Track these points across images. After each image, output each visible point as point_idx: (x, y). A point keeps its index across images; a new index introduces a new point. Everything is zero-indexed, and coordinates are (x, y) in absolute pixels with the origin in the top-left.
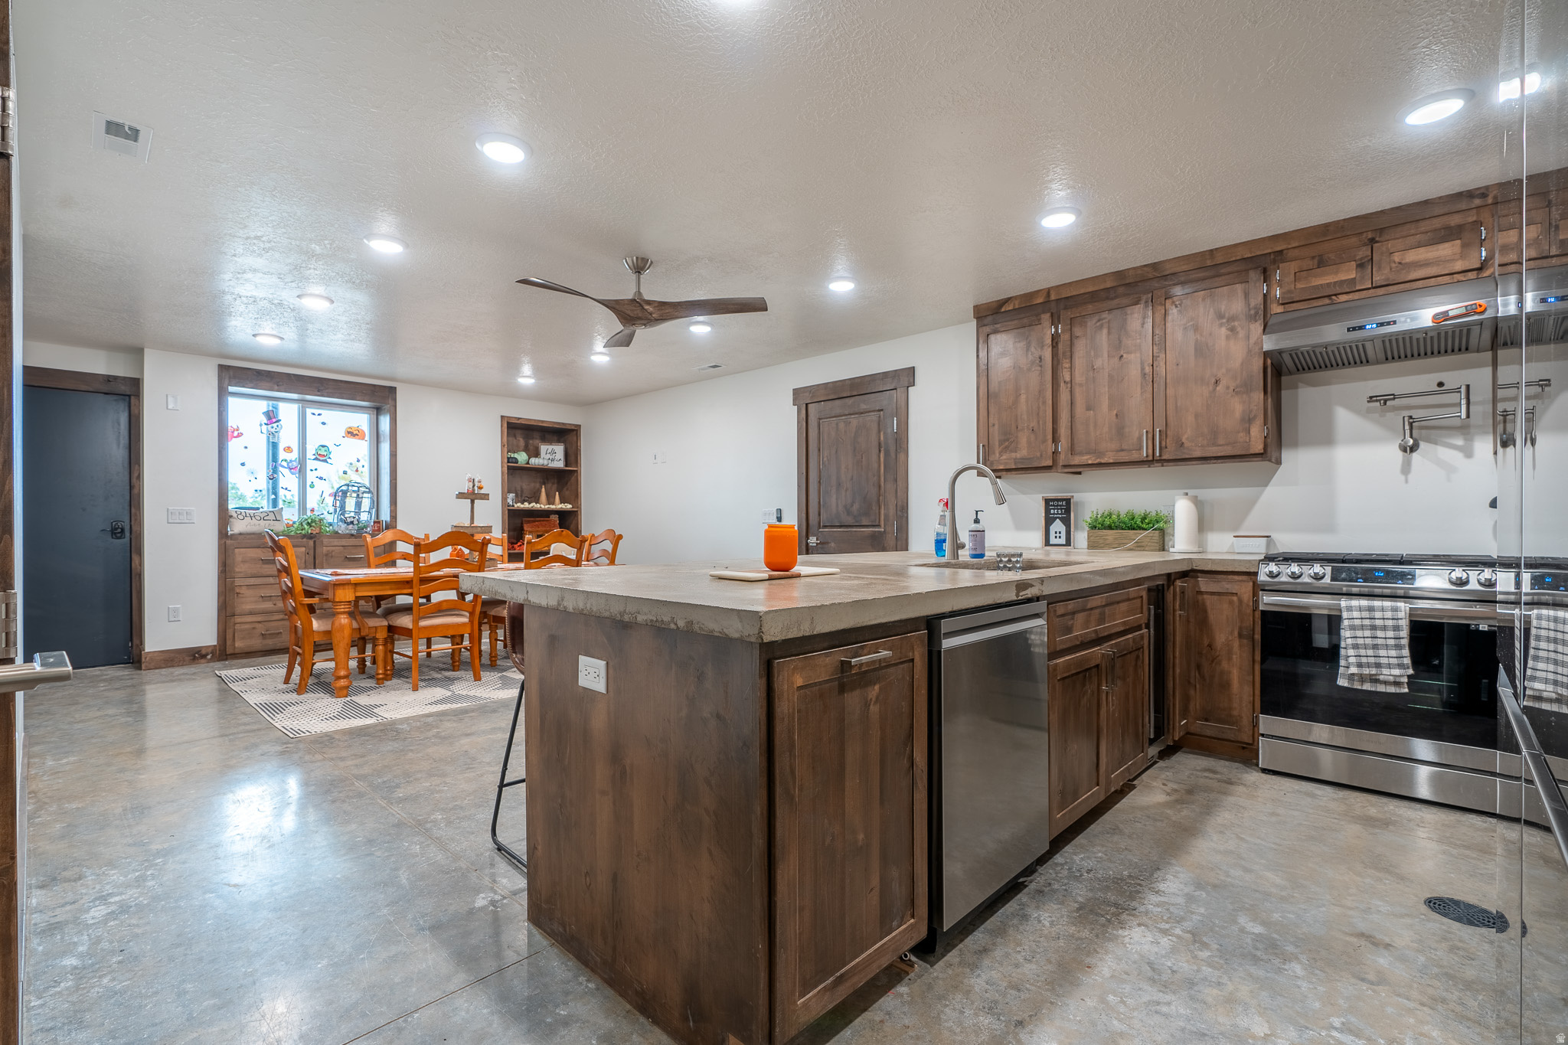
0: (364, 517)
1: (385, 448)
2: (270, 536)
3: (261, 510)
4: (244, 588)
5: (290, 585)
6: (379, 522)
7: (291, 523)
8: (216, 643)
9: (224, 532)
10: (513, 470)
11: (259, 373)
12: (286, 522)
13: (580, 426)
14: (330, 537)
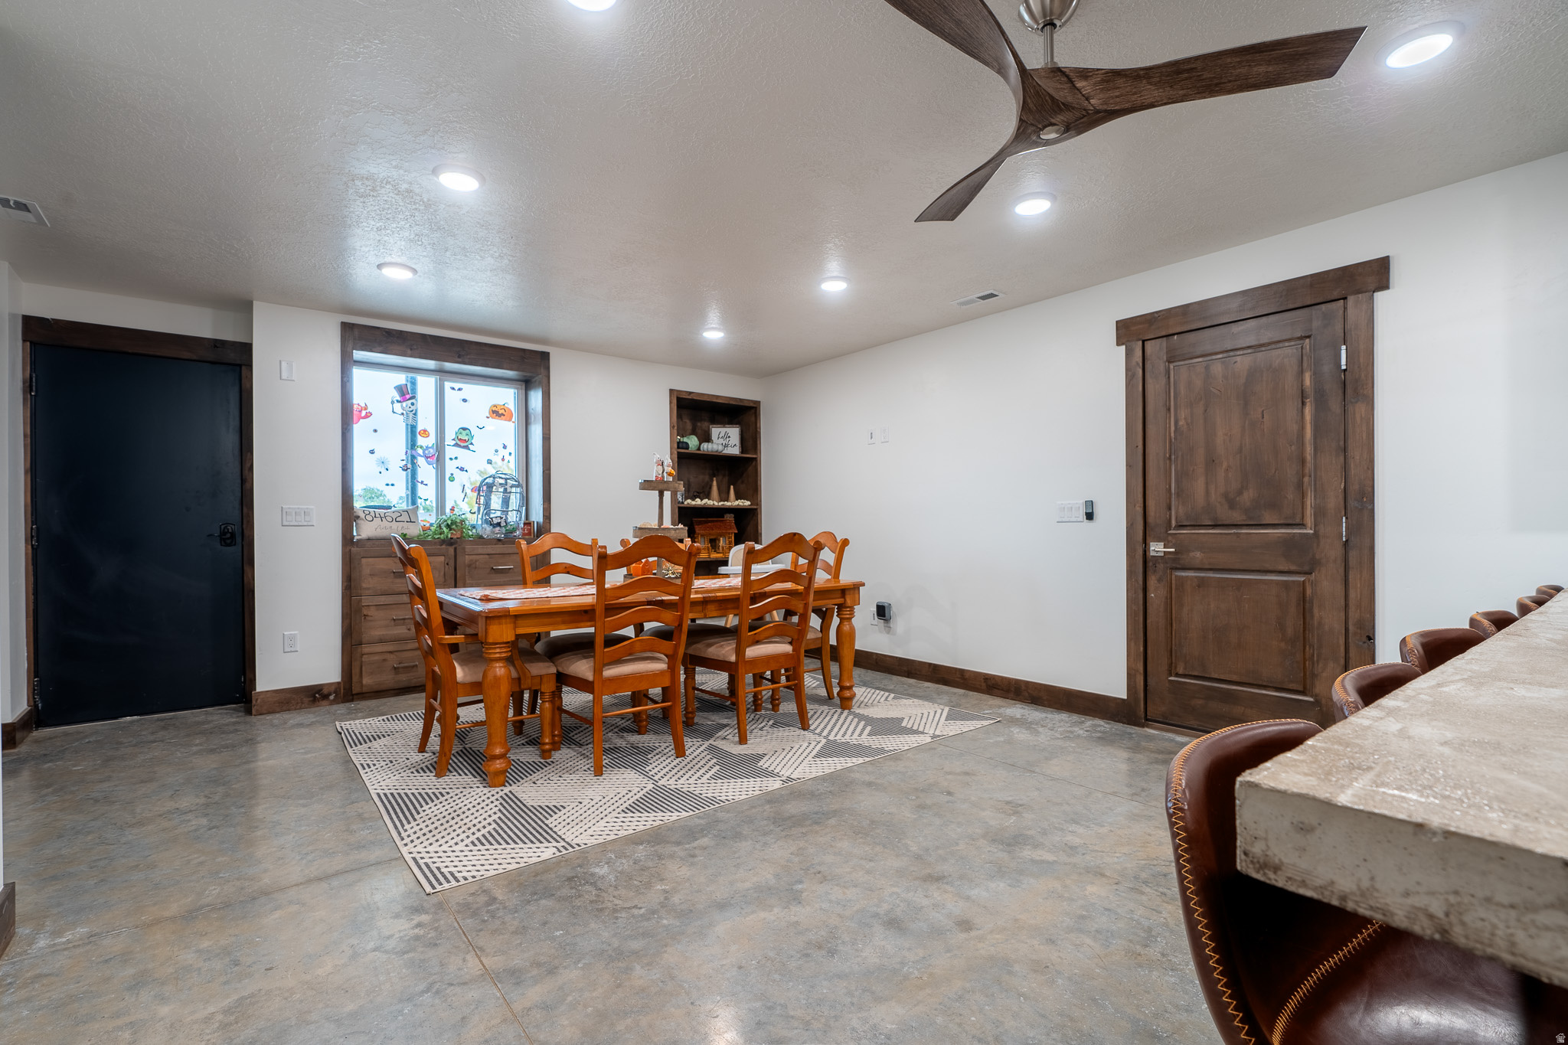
0: (512, 517)
1: (536, 431)
2: (399, 543)
3: (393, 509)
4: (372, 608)
5: (425, 615)
6: (530, 523)
7: (428, 525)
8: (338, 679)
9: (348, 537)
10: (684, 458)
11: (389, 333)
12: (422, 524)
13: (760, 402)
14: (474, 543)
